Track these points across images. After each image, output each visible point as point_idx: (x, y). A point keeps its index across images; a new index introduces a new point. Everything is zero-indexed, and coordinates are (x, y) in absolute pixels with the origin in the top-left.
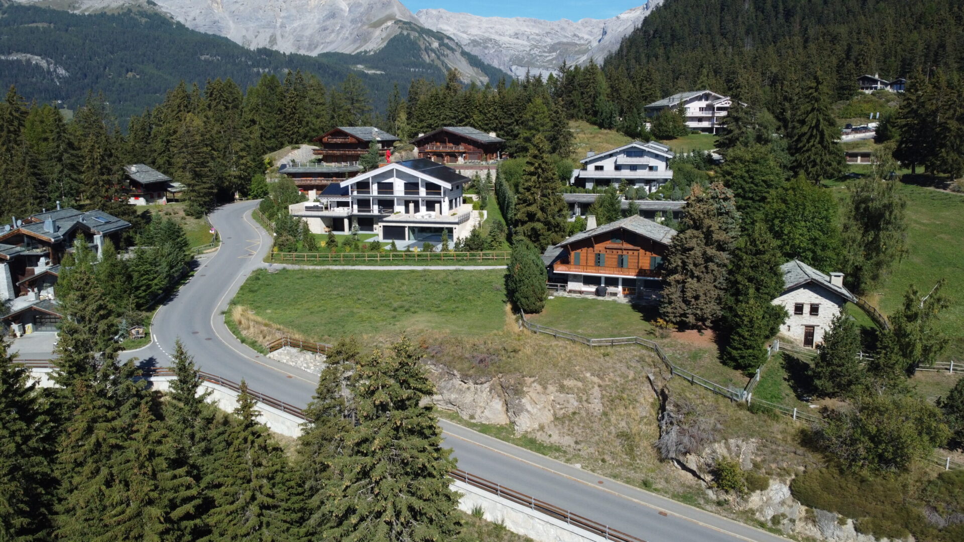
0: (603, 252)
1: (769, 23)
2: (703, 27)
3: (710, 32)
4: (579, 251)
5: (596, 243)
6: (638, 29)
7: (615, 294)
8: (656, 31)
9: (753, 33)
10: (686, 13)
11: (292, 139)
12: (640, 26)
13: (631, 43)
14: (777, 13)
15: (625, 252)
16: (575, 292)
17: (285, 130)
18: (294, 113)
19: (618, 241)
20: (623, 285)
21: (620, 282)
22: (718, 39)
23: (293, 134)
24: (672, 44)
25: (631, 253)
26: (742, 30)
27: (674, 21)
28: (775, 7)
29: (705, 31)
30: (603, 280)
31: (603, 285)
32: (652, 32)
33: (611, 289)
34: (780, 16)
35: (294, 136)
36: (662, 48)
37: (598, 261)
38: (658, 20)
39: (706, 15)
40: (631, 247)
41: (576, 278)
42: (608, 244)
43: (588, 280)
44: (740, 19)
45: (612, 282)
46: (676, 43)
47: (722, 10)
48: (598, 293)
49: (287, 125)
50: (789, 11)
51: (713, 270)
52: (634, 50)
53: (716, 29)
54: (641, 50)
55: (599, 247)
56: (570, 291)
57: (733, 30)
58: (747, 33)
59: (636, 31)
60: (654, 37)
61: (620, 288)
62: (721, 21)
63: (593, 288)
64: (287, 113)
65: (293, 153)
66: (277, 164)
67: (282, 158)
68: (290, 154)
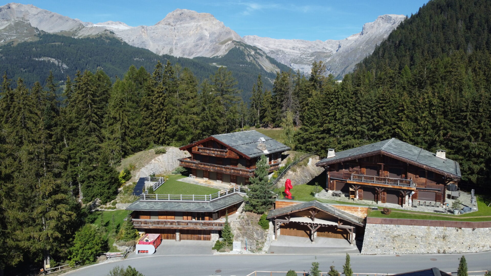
11: (159, 139)
17: (151, 128)
18: (162, 110)
23: (160, 132)
35: (162, 135)
49: (153, 123)
64: (154, 110)
65: (156, 158)
66: (135, 176)
67: (143, 166)
68: (153, 160)
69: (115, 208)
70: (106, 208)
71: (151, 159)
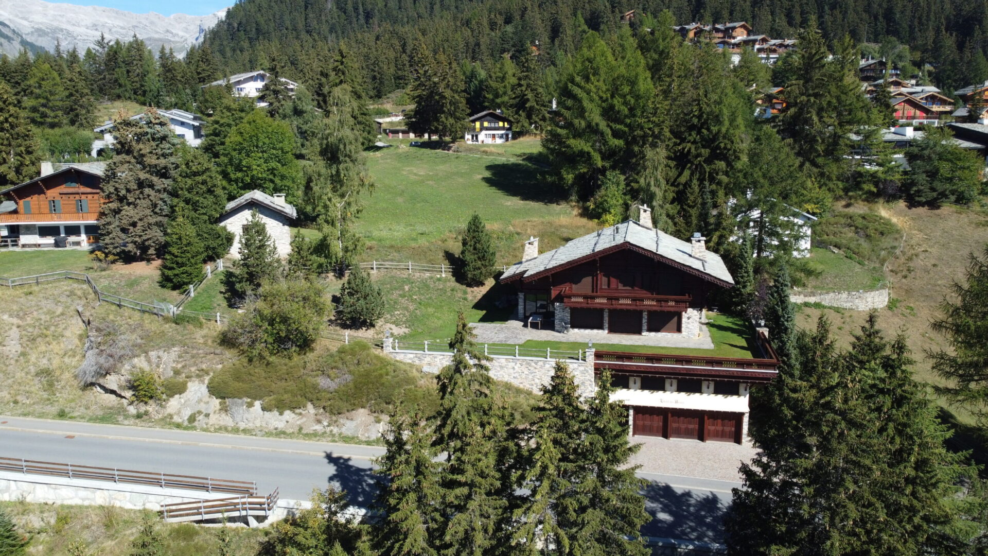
0: (58, 198)
1: (351, 23)
2: (288, 23)
3: (295, 29)
4: (28, 199)
5: (48, 189)
6: (222, 22)
7: (78, 243)
8: (240, 24)
9: (336, 32)
10: (270, 7)
12: (224, 19)
13: (214, 35)
14: (358, 14)
15: (83, 197)
16: (30, 246)
19: (74, 184)
20: (86, 233)
21: (82, 230)
22: (304, 35)
24: (257, 39)
25: (90, 196)
26: (325, 28)
27: (259, 15)
28: (356, 9)
29: (290, 28)
30: (62, 230)
31: (63, 235)
32: (236, 25)
33: (73, 239)
34: (360, 17)
36: (247, 41)
37: (53, 208)
38: (242, 13)
39: (291, 12)
40: (89, 190)
41: (29, 230)
42: (63, 189)
43: (44, 231)
44: (323, 18)
45: (73, 230)
46: (261, 37)
47: (306, 7)
48: (57, 244)
50: (368, 13)
51: (149, 196)
52: (217, 42)
53: (301, 25)
54: (225, 43)
55: (52, 193)
56: (24, 246)
57: (317, 27)
58: (331, 32)
59: (220, 24)
60: (238, 30)
61: (83, 237)
62: (306, 19)
63: (50, 240)
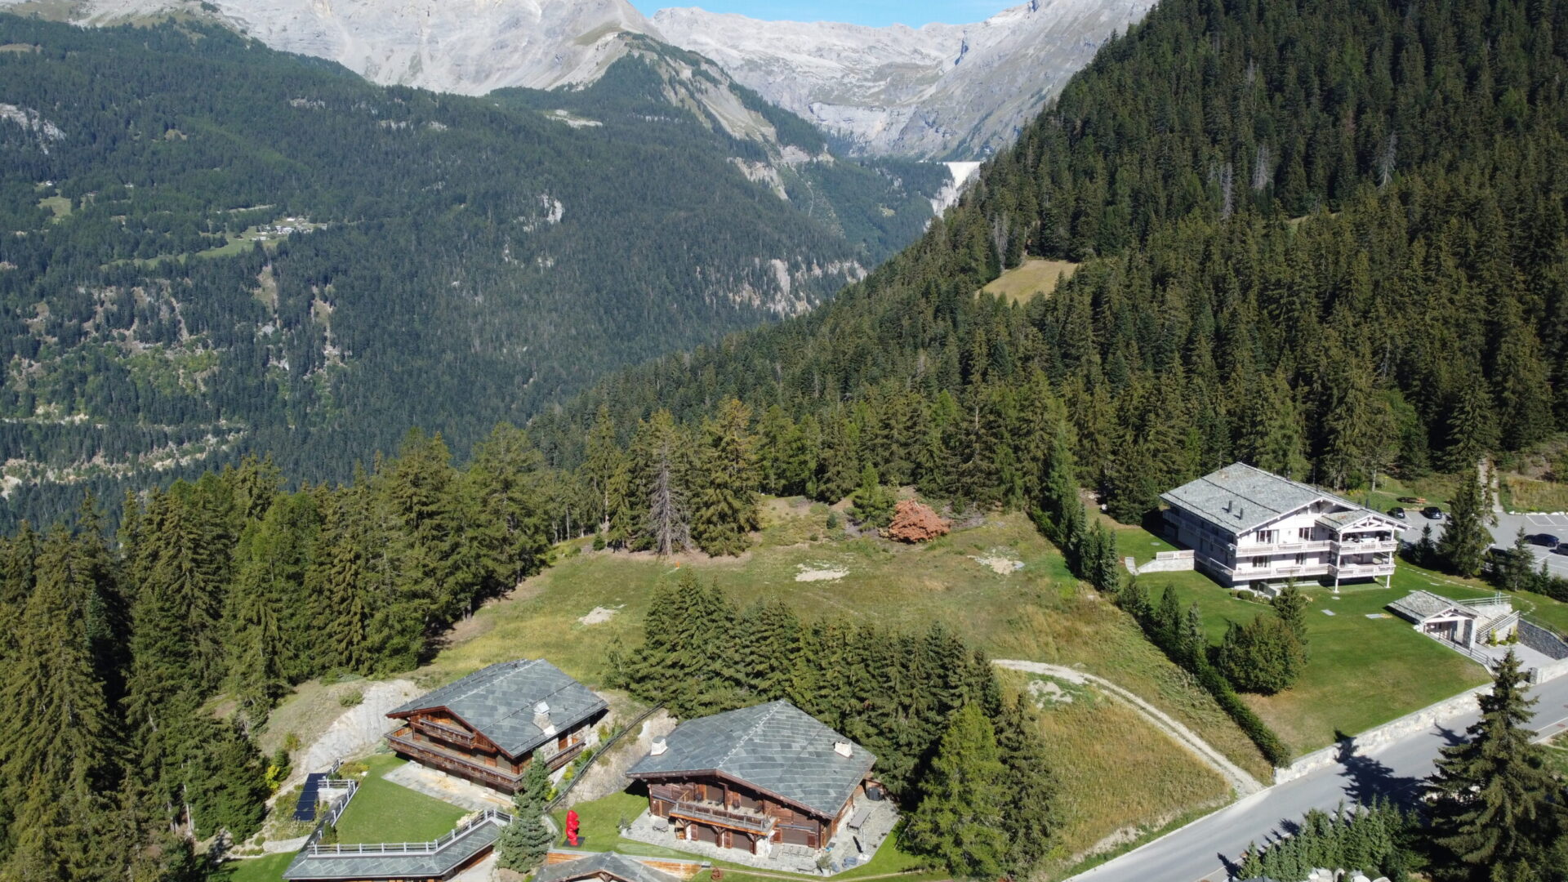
65: (343, 717)
66: (299, 766)
67: (315, 740)
68: (336, 723)
69: (262, 851)
70: (243, 853)
71: (332, 719)
